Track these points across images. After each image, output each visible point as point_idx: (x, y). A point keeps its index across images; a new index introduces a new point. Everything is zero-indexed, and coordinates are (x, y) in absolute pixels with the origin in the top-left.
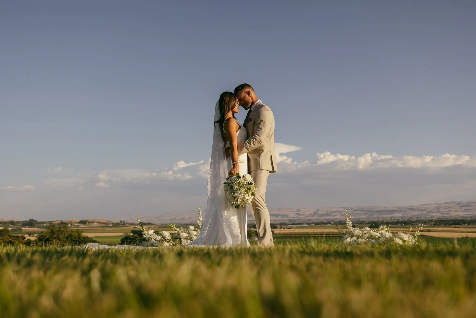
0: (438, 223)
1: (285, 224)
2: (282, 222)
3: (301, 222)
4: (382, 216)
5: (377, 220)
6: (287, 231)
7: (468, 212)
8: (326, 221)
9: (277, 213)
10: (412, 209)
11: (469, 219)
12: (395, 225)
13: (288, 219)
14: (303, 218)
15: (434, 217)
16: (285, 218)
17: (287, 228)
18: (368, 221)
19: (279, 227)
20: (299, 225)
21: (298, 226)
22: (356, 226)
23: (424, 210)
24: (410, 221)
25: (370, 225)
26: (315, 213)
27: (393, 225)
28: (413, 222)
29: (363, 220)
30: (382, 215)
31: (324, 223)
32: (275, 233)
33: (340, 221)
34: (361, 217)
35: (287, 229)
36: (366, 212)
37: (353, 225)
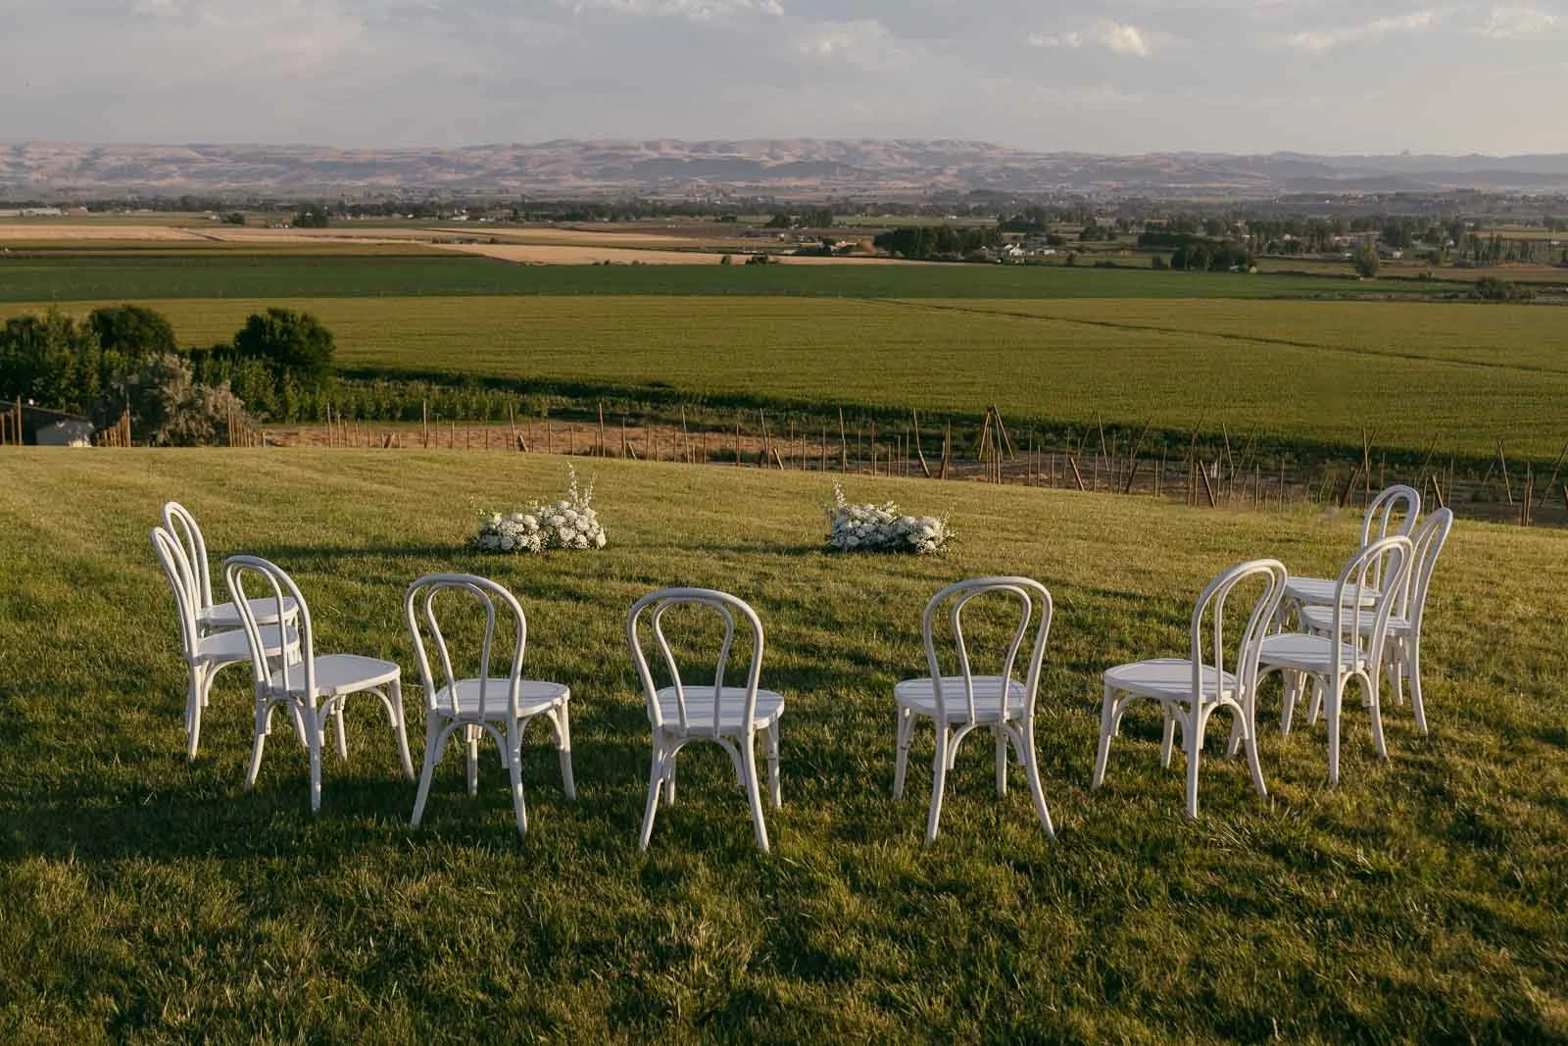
0: (522, 214)
3: (37, 200)
4: (335, 183)
5: (320, 196)
7: (612, 178)
8: (129, 197)
10: (437, 160)
11: (612, 201)
12: (383, 218)
14: (38, 181)
15: (508, 192)
18: (289, 201)
20: (25, 211)
21: (22, 215)
22: (246, 218)
23: (478, 167)
24: (433, 203)
25: (295, 215)
26: (87, 165)
27: (375, 218)
28: (440, 207)
30: (335, 177)
31: (124, 205)
33: (184, 200)
34: (261, 183)
36: (278, 168)
37: (236, 215)
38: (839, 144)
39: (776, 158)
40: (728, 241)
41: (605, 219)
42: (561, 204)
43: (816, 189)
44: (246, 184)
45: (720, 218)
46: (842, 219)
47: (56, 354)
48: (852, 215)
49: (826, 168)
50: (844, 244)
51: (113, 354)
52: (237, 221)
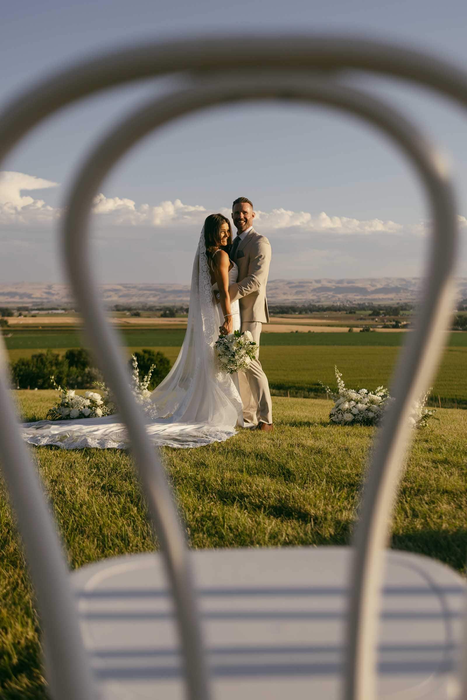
1: (26, 309)
2: (20, 305)
3: (56, 307)
4: (180, 299)
5: (173, 304)
6: (30, 321)
7: (301, 295)
9: (13, 290)
11: (300, 306)
13: (30, 300)
14: (56, 299)
16: (26, 300)
17: (31, 315)
18: (160, 307)
19: (16, 313)
20: (50, 312)
22: (141, 314)
25: (162, 312)
29: (151, 304)
30: (180, 297)
32: (11, 324)
33: (116, 306)
34: (149, 299)
35: (30, 317)
36: (157, 293)
37: (137, 312)
38: (403, 280)
39: (373, 286)
40: (352, 322)
41: (297, 313)
42: (277, 307)
43: (392, 299)
44: (142, 299)
45: (348, 312)
46: (404, 312)
47: (49, 369)
48: (409, 310)
49: (396, 290)
50: (405, 323)
51: (74, 369)
52: (137, 315)
